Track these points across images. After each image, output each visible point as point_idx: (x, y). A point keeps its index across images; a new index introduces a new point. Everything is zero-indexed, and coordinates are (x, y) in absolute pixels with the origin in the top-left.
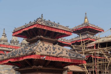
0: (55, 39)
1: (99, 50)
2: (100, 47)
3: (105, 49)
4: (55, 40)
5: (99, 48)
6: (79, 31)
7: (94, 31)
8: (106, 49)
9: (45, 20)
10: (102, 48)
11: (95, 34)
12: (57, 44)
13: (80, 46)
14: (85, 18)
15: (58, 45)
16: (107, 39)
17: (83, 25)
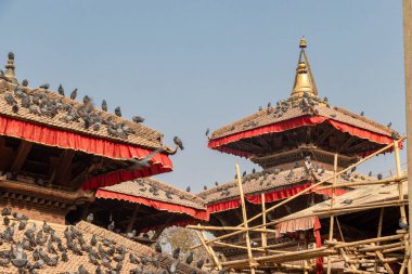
0: (75, 190)
1: (331, 251)
2: (336, 236)
3: (371, 244)
4: (75, 196)
5: (331, 241)
6: (262, 142)
7: (346, 145)
8: (373, 246)
9: (25, 83)
10: (346, 241)
11: (355, 161)
12: (90, 217)
13: (238, 227)
14: (300, 71)
15: (93, 222)
16: (386, 189)
17: (284, 106)
